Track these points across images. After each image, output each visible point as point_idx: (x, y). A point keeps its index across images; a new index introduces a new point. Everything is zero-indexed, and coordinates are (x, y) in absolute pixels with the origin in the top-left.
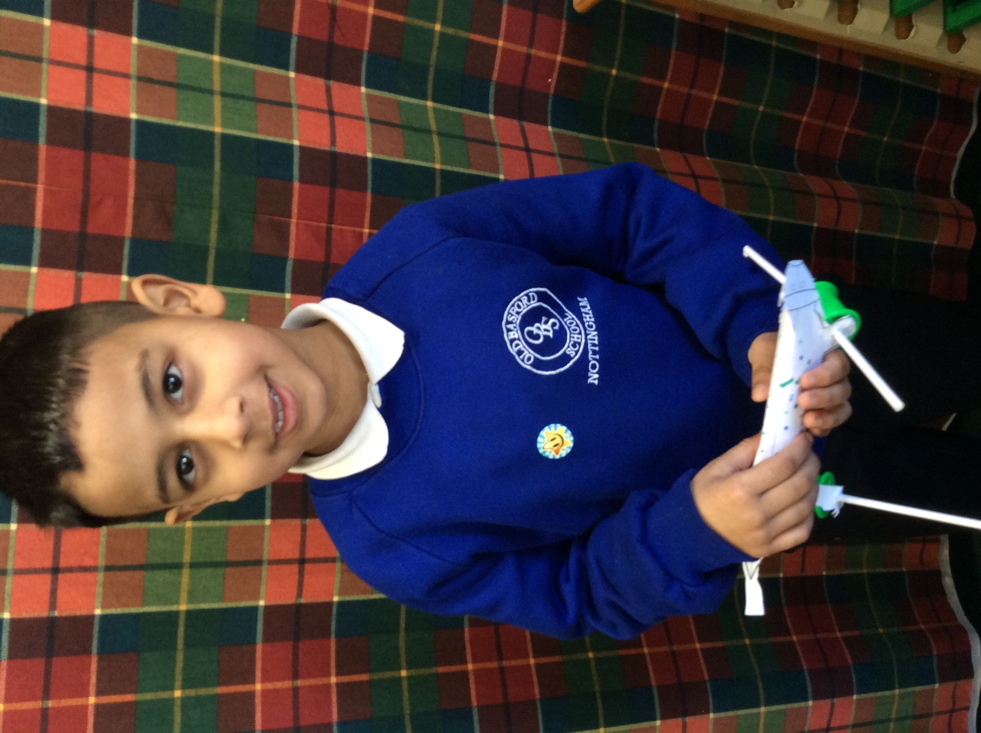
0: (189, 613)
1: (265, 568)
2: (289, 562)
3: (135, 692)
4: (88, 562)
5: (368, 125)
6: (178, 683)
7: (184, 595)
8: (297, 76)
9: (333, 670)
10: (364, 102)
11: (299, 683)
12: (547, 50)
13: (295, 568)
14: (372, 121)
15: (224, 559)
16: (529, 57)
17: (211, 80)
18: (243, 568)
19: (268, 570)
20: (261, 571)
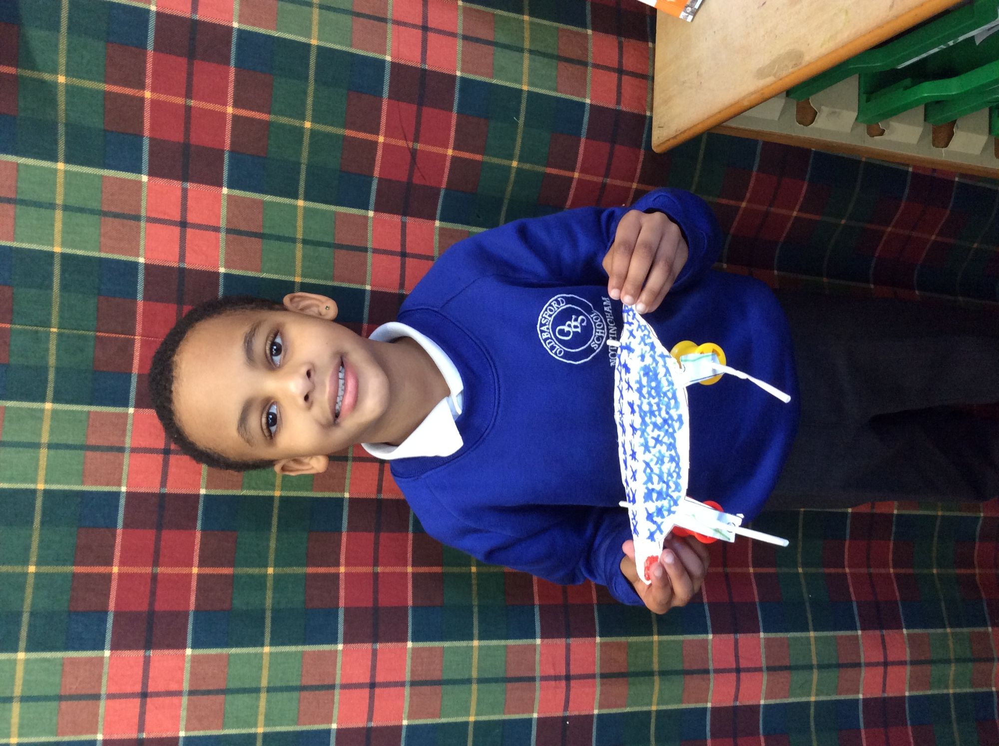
0: (265, 735)
1: (337, 692)
2: (360, 686)
4: (174, 687)
7: (261, 718)
8: (375, 215)
10: (436, 238)
12: (623, 178)
13: (366, 692)
15: (299, 684)
16: (604, 186)
18: (317, 692)
19: (340, 694)
20: (333, 695)
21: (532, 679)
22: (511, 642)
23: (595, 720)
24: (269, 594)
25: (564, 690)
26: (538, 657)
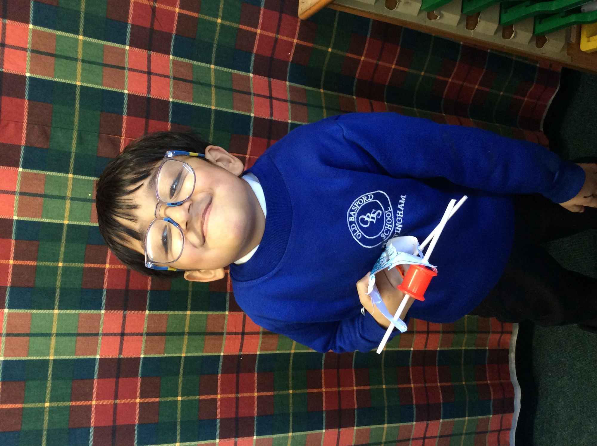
0: (55, 361)
1: (100, 338)
2: (115, 335)
3: (23, 403)
5: (171, 81)
6: (48, 399)
7: (52, 351)
8: (130, 49)
9: (138, 394)
10: (171, 66)
11: (118, 401)
12: (288, 36)
13: (118, 338)
14: (175, 78)
15: (76, 332)
16: (276, 40)
17: (77, 52)
18: (87, 337)
19: (102, 339)
20: (98, 339)
21: (222, 334)
22: (210, 313)
23: (258, 357)
24: (59, 279)
25: (240, 341)
26: (226, 322)
